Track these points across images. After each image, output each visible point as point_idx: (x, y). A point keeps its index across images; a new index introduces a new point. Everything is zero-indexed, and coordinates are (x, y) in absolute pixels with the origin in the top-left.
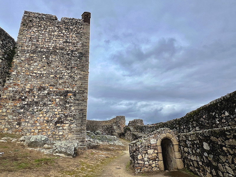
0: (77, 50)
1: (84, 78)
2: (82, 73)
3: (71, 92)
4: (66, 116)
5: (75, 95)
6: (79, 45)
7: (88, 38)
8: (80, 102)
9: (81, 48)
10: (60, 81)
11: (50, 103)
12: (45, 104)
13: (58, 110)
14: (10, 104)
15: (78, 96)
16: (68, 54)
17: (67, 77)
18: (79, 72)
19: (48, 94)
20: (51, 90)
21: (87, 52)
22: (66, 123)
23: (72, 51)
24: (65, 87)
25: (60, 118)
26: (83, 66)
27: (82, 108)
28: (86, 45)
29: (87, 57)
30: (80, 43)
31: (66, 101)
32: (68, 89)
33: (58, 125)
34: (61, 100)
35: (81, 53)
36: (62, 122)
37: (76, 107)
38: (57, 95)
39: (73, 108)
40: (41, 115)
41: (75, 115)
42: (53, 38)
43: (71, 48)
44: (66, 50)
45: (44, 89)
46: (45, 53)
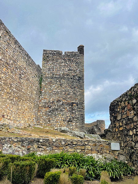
0: (76, 75)
1: (82, 94)
2: (81, 91)
3: (75, 103)
4: (73, 118)
5: (77, 105)
7: (83, 66)
8: (81, 110)
9: (79, 74)
10: (68, 96)
11: (64, 109)
12: (61, 110)
13: (68, 114)
15: (79, 106)
16: (72, 78)
17: (72, 93)
18: (79, 90)
19: (62, 104)
20: (64, 102)
21: (83, 76)
22: (74, 122)
23: (74, 76)
24: (71, 100)
25: (70, 119)
26: (81, 86)
27: (82, 113)
28: (82, 71)
29: (83, 80)
30: (78, 70)
31: (73, 109)
32: (73, 101)
33: (69, 123)
34: (70, 108)
35: (79, 77)
36: (71, 121)
37: (79, 113)
38: (67, 105)
39: (77, 113)
40: (60, 117)
41: (78, 118)
42: (62, 68)
43: (73, 74)
44: (70, 75)
45: (60, 101)
46: (58, 78)
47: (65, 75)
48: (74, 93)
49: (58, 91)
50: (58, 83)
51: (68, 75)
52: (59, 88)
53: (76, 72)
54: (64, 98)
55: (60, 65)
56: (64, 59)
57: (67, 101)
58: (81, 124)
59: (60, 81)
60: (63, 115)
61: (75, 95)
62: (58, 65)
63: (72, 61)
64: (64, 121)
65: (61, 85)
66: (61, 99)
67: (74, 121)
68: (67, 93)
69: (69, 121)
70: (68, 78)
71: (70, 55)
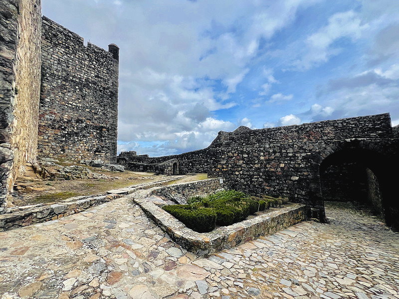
0: (108, 88)
1: (115, 117)
2: (113, 112)
3: (105, 128)
4: (103, 147)
5: (108, 131)
6: (110, 84)
7: (117, 78)
8: (113, 137)
9: (112, 87)
10: (96, 117)
11: (88, 135)
12: (84, 135)
13: (96, 142)
14: (50, 132)
15: (110, 132)
16: (101, 91)
17: (101, 113)
18: (111, 110)
19: (86, 127)
20: (88, 123)
21: (117, 92)
23: (104, 88)
24: (100, 123)
25: (98, 149)
26: (114, 106)
27: (114, 142)
28: (115, 85)
29: (116, 97)
30: (111, 81)
31: (102, 135)
32: (103, 125)
33: (97, 153)
34: (97, 133)
35: (111, 92)
36: (100, 152)
37: (110, 141)
38: (93, 129)
39: (107, 141)
40: (82, 145)
42: (84, 68)
43: (102, 84)
44: (98, 85)
45: (82, 122)
46: (77, 84)
47: (90, 83)
48: (104, 114)
49: (78, 105)
50: (77, 92)
51: (95, 83)
52: (80, 101)
53: (107, 82)
54: (89, 118)
55: (81, 63)
56: (88, 55)
57: (93, 123)
58: (113, 154)
59: (81, 90)
60: (86, 143)
61: (104, 117)
62: (77, 61)
63: (102, 64)
64: (88, 150)
65: (84, 97)
66: (84, 118)
67: (103, 152)
68: (93, 111)
69: (95, 152)
70: (95, 89)
71: (98, 53)
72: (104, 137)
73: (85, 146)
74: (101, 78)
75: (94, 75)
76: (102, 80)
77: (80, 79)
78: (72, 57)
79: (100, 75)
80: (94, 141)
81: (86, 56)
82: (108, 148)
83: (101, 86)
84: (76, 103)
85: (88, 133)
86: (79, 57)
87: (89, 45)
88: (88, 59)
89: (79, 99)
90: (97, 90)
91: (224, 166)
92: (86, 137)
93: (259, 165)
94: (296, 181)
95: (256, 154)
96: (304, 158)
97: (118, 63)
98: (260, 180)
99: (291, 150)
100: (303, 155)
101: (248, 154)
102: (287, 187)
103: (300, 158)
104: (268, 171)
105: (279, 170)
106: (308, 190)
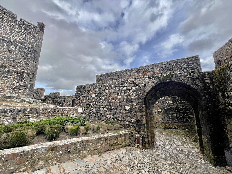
0: (32, 48)
1: (36, 67)
2: (35, 63)
3: (26, 73)
4: (22, 86)
5: (28, 75)
6: (35, 45)
7: (41, 42)
8: (32, 79)
9: (36, 48)
10: (18, 65)
11: (10, 76)
12: (6, 76)
13: (16, 82)
15: (30, 76)
16: (26, 49)
17: (24, 63)
18: (33, 62)
19: (9, 71)
20: (11, 69)
21: (40, 51)
23: (29, 48)
24: (22, 69)
25: (17, 86)
26: (36, 60)
27: (33, 83)
28: (39, 46)
29: (39, 54)
30: (36, 43)
31: (22, 78)
32: (24, 71)
33: (15, 90)
34: (18, 76)
35: (35, 50)
36: (18, 89)
37: (29, 82)
38: (16, 73)
39: (26, 82)
40: (3, 83)
41: (28, 86)
42: (14, 33)
43: (28, 45)
44: (24, 45)
45: (5, 67)
46: (6, 42)
47: (17, 42)
48: (26, 64)
49: (4, 55)
50: (4, 47)
51: (21, 43)
52: (6, 53)
53: (32, 44)
54: (12, 65)
55: (12, 29)
56: (18, 25)
57: (15, 69)
58: (30, 91)
59: (8, 46)
60: (7, 82)
61: (26, 66)
62: (8, 28)
63: (30, 32)
64: (8, 87)
65: (10, 51)
66: (8, 65)
67: (22, 89)
68: (17, 61)
69: (14, 88)
70: (21, 47)
71: (27, 25)
72: (24, 79)
73: (6, 84)
74: (28, 41)
75: (21, 38)
76: (28, 42)
77: (9, 39)
78: (5, 25)
79: (27, 39)
80: (14, 81)
81: (17, 26)
82: (27, 87)
83: (27, 46)
84: (2, 54)
85: (10, 75)
86: (11, 25)
87: (21, 20)
88: (18, 28)
89: (5, 52)
90: (23, 48)
91: (85, 99)
92: (7, 78)
93: (105, 97)
94: (128, 110)
95: (104, 89)
96: (134, 90)
97: (43, 34)
98: (105, 109)
99: (125, 85)
100: (134, 88)
101: (99, 88)
102: (122, 116)
103: (131, 91)
104: (110, 102)
105: (117, 100)
106: (136, 118)
